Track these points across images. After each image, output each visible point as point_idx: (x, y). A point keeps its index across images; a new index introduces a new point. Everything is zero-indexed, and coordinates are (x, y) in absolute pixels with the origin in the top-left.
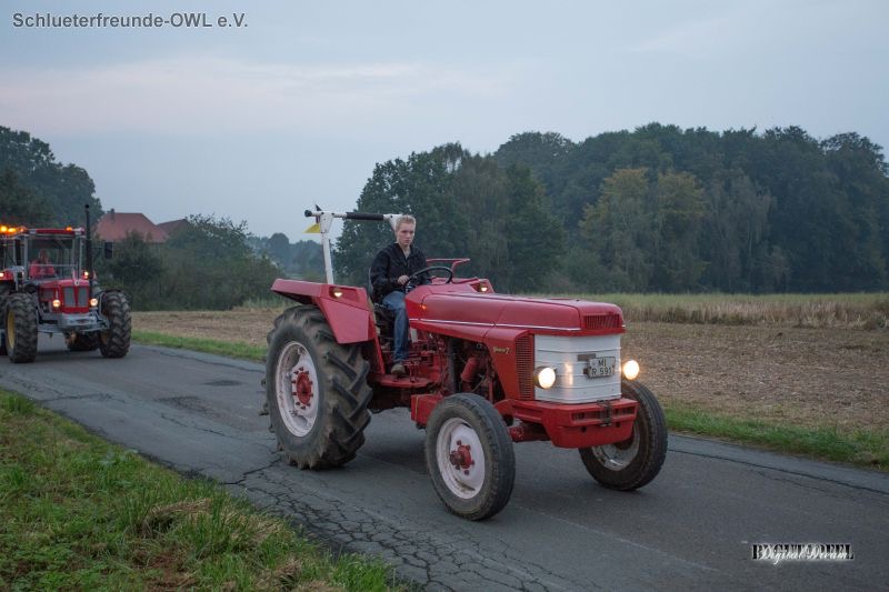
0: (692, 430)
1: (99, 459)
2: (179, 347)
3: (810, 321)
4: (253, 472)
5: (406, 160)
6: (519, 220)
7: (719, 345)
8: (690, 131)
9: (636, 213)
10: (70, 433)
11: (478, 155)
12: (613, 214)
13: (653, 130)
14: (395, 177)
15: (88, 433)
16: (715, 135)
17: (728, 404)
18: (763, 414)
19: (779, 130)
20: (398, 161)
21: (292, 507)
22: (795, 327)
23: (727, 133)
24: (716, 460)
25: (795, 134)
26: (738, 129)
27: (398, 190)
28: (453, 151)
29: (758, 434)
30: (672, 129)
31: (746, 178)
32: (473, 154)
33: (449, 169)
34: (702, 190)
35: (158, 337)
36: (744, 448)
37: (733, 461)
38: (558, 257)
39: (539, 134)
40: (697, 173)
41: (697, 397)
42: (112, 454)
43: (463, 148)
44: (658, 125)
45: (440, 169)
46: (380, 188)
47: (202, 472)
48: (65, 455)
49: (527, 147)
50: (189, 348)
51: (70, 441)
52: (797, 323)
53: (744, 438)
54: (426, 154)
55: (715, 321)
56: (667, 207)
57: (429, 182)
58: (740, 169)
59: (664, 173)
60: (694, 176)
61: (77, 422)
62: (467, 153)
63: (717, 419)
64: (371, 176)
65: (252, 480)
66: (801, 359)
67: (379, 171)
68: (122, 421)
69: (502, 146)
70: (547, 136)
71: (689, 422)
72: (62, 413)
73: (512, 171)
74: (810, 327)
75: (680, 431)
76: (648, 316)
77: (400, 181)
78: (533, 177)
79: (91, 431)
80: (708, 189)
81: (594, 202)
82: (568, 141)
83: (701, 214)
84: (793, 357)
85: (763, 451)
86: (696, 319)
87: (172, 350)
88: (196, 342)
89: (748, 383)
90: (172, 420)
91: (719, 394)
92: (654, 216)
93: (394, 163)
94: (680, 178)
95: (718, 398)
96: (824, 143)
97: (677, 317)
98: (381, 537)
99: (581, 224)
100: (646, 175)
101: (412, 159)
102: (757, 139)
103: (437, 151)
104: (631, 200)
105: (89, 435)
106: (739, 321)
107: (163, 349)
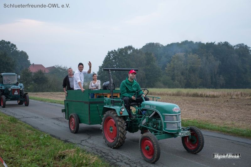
0: (208, 129)
1: (39, 136)
2: (55, 103)
3: (234, 97)
4: (83, 140)
5: (117, 50)
6: (149, 67)
7: (210, 104)
8: (196, 43)
9: (181, 66)
10: (28, 128)
11: (137, 49)
12: (175, 66)
13: (186, 42)
14: (114, 55)
15: (33, 129)
16: (203, 44)
17: (217, 121)
18: (228, 124)
19: (222, 43)
20: (114, 50)
21: (97, 151)
22: (230, 98)
23: (207, 43)
24: (218, 138)
25: (226, 44)
26: (210, 42)
27: (114, 58)
28: (130, 48)
29: (229, 130)
30: (191, 42)
31: (213, 56)
32: (136, 49)
33: (129, 53)
34: (200, 59)
35: (49, 100)
36: (225, 134)
37: (223, 138)
38: (159, 78)
39: (154, 43)
40: (198, 54)
41: (207, 119)
42: (43, 135)
43: (133, 47)
44: (187, 41)
45: (126, 53)
46: (109, 58)
47: (68, 140)
48: (29, 135)
49: (151, 47)
50: (58, 103)
51: (29, 130)
52: (231, 97)
53: (224, 131)
54: (122, 48)
55: (207, 96)
56: (190, 64)
57: (123, 56)
58: (211, 54)
59: (189, 54)
60: (198, 55)
61: (29, 125)
62: (134, 48)
63: (215, 126)
64: (107, 54)
65: (83, 143)
66: (235, 108)
67: (109, 53)
68: (43, 125)
69: (143, 47)
70: (156, 44)
71: (207, 127)
72: (25, 122)
73: (147, 54)
74: (235, 98)
75: (205, 129)
76: (187, 95)
77: (115, 56)
78: (153, 55)
79: (34, 127)
80: (202, 59)
81: (169, 62)
82: (162, 45)
83: (200, 66)
84: (233, 108)
85: (231, 135)
86: (201, 96)
87: (53, 104)
88: (60, 102)
89: (221, 115)
90: (57, 125)
91: (214, 118)
92: (186, 67)
93: (113, 51)
94: (194, 56)
95: (214, 119)
96: (234, 46)
97: (195, 95)
98: (125, 161)
99: (166, 68)
100: (184, 55)
101: (119, 50)
102: (215, 45)
104: (180, 62)
105: (34, 129)
106: (214, 97)
107: (50, 103)
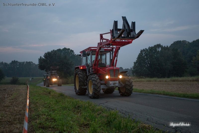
5: (148, 48)
6: (175, 61)
14: (145, 52)
27: (146, 55)
28: (159, 46)
32: (164, 46)
33: (158, 50)
39: (181, 41)
43: (161, 45)
45: (156, 50)
46: (142, 55)
49: (177, 43)
54: (152, 47)
57: (153, 53)
62: (162, 46)
64: (140, 52)
67: (141, 51)
69: (171, 44)
70: (183, 41)
73: (173, 50)
78: (179, 50)
81: (195, 56)
82: (188, 42)
93: (145, 49)
98: (123, 112)
99: (192, 61)
103: (155, 46)
